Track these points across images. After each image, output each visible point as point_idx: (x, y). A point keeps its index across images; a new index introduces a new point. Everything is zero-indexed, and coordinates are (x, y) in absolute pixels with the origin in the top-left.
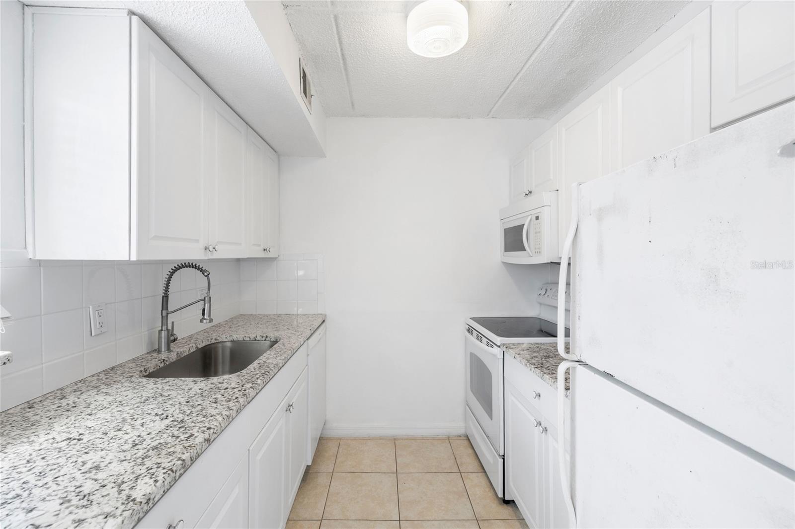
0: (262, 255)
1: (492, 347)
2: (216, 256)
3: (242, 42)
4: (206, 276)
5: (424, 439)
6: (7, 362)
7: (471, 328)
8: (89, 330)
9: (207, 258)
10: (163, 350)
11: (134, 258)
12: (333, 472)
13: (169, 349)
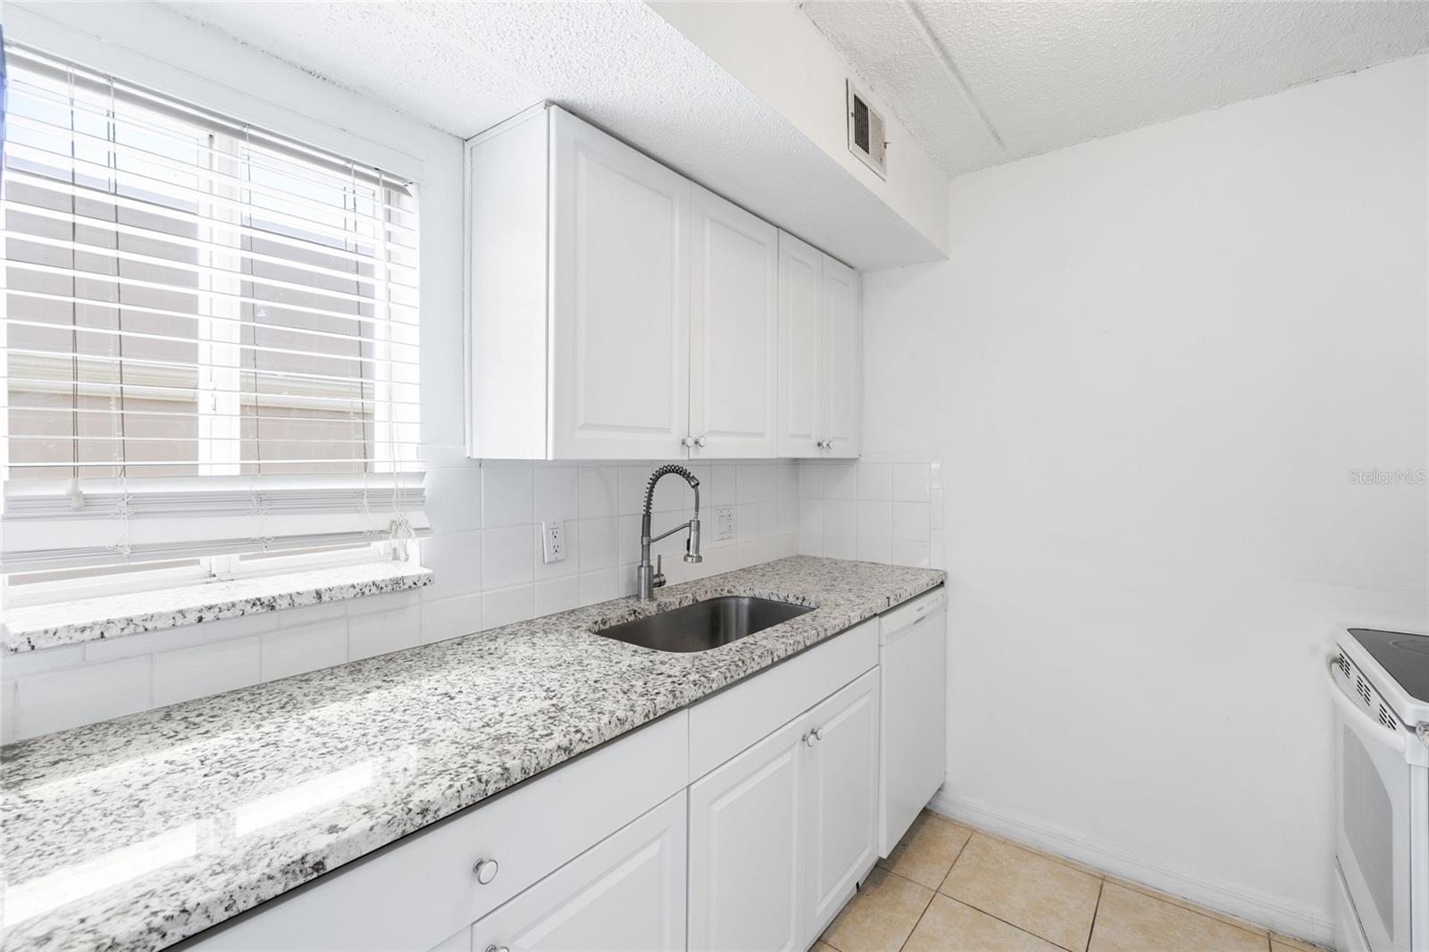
0: (814, 453)
1: (1392, 725)
2: (703, 454)
3: (695, 88)
4: (693, 487)
5: (1186, 907)
6: (428, 583)
7: (1346, 658)
8: (541, 553)
9: (686, 458)
10: (643, 596)
11: (550, 458)
12: (937, 891)
13: (651, 596)
